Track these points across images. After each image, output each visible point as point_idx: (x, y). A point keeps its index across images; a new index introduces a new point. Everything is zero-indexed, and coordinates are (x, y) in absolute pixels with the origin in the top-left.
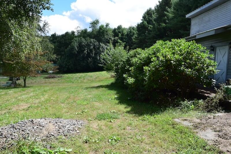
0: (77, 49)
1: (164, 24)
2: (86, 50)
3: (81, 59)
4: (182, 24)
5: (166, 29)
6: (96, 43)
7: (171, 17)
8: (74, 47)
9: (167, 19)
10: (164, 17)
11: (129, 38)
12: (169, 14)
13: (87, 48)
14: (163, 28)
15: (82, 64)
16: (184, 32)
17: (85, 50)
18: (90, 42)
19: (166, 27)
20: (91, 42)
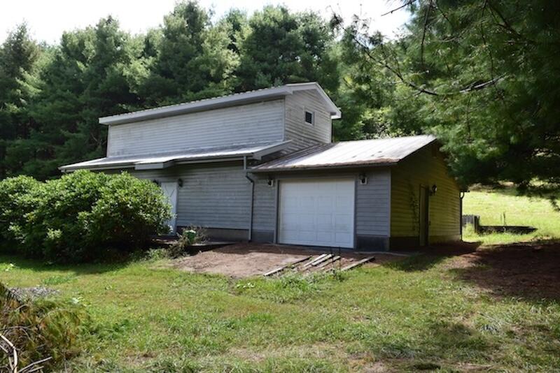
1: (15, 107)
4: (64, 115)
5: (20, 118)
7: (34, 94)
9: (20, 94)
10: (15, 90)
12: (28, 86)
14: (13, 115)
16: (72, 134)
19: (19, 114)
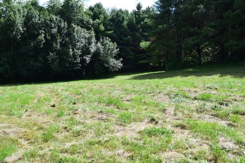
0: (21, 28)
2: (43, 35)
3: (31, 53)
6: (63, 24)
8: (14, 22)
11: (116, 25)
13: (44, 30)
15: (32, 63)
17: (39, 34)
18: (50, 19)
20: (51, 21)
